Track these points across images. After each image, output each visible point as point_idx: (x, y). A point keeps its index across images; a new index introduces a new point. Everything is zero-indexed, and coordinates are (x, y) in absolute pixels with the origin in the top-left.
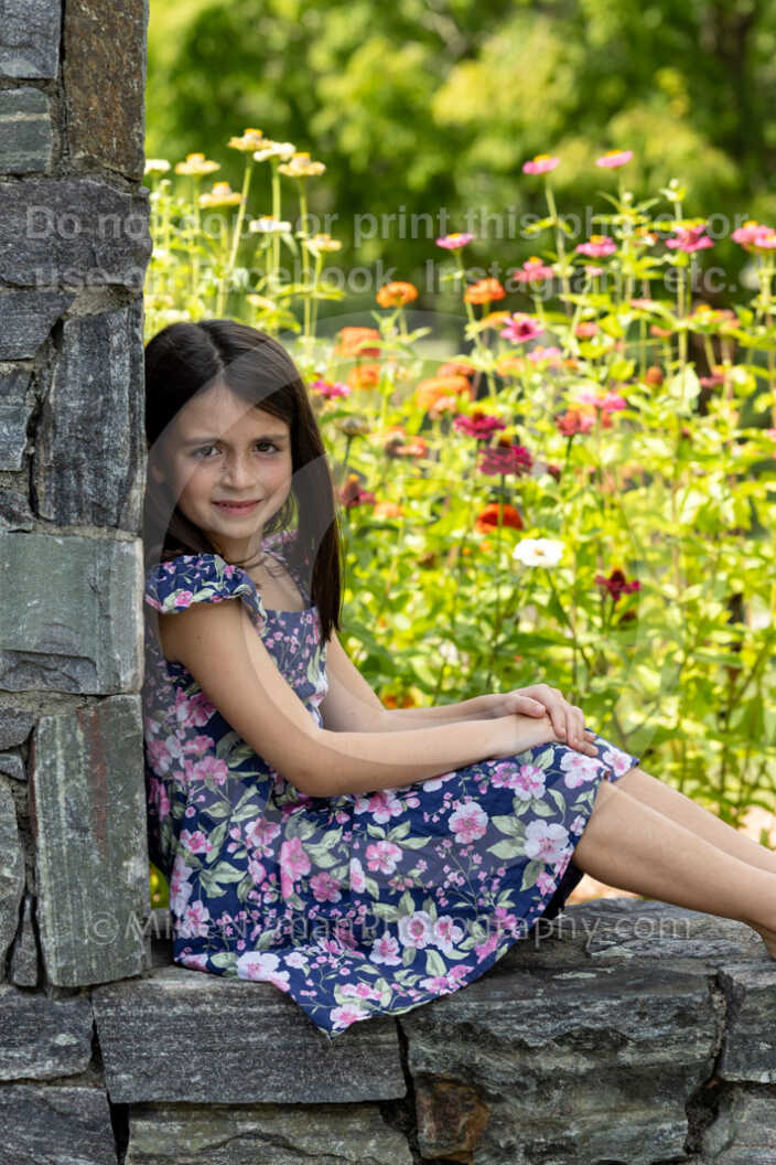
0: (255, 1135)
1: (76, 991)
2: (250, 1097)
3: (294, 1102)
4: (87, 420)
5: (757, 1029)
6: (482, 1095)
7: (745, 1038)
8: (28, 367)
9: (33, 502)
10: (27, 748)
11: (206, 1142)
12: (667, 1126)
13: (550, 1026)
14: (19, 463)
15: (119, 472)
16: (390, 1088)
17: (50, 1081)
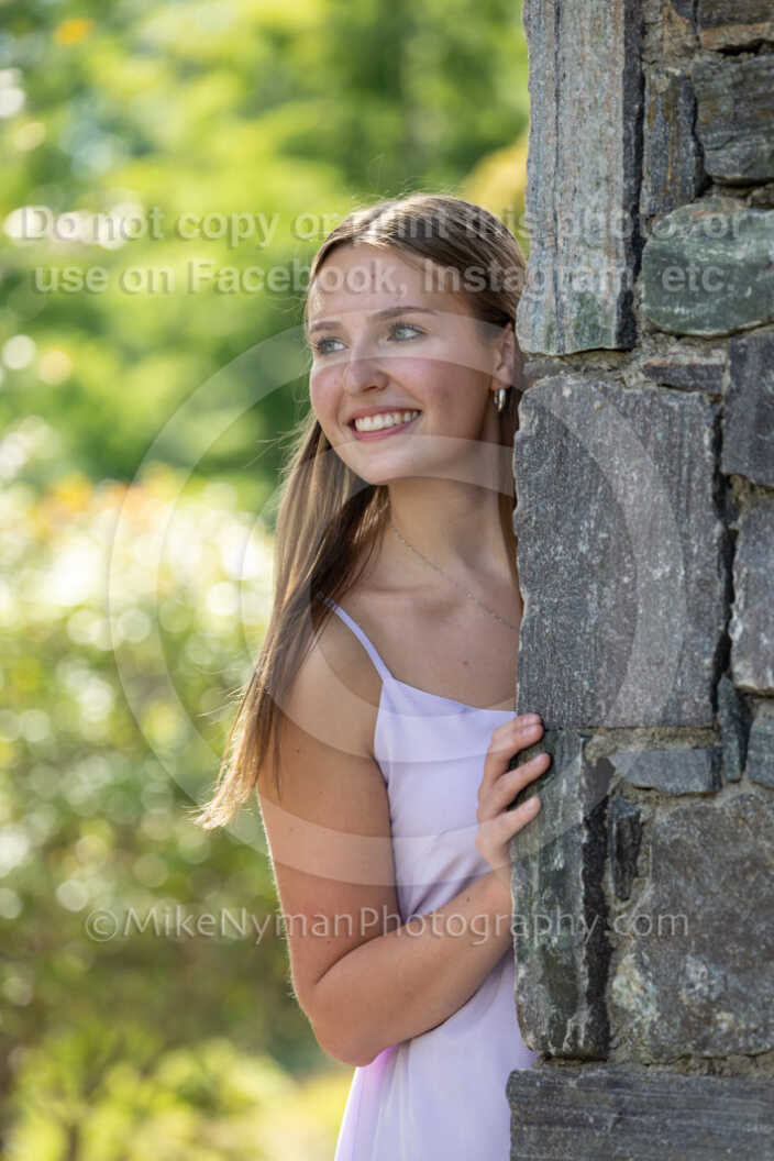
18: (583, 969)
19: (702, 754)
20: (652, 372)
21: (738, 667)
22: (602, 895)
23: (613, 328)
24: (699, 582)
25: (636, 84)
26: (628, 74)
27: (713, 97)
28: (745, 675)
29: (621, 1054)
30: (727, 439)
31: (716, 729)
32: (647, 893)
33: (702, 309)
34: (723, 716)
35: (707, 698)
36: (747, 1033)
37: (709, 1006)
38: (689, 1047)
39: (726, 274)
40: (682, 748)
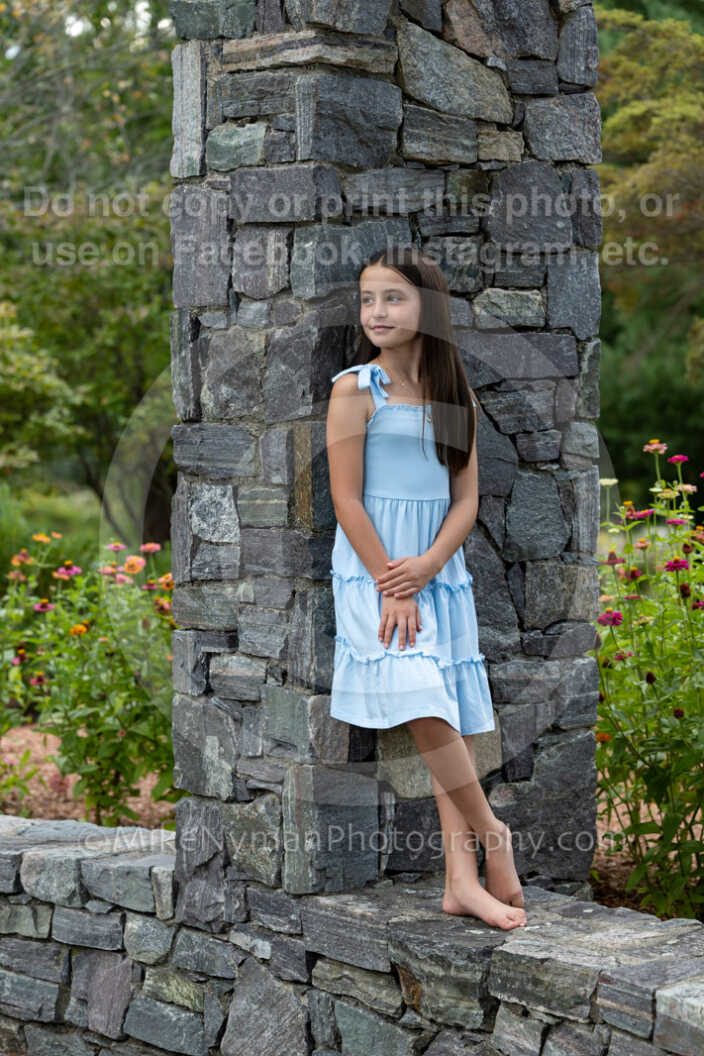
0: (346, 976)
1: (298, 897)
2: (340, 958)
4: (297, 639)
5: (496, 971)
6: (414, 977)
7: (494, 975)
8: (284, 612)
9: (284, 674)
10: (281, 783)
11: (334, 976)
12: (475, 1012)
13: (428, 950)
14: (278, 656)
15: (307, 663)
16: (383, 966)
17: (291, 935)
18: (192, 391)
19: (225, 316)
20: (209, 183)
21: (234, 285)
22: (198, 365)
23: (198, 168)
25: (204, 84)
26: (202, 80)
27: (226, 88)
28: (236, 288)
29: (205, 419)
31: (228, 306)
32: (211, 364)
33: (224, 162)
34: (231, 302)
35: (225, 297)
36: (238, 410)
37: (227, 401)
38: (222, 416)
39: (229, 150)
40: (219, 313)
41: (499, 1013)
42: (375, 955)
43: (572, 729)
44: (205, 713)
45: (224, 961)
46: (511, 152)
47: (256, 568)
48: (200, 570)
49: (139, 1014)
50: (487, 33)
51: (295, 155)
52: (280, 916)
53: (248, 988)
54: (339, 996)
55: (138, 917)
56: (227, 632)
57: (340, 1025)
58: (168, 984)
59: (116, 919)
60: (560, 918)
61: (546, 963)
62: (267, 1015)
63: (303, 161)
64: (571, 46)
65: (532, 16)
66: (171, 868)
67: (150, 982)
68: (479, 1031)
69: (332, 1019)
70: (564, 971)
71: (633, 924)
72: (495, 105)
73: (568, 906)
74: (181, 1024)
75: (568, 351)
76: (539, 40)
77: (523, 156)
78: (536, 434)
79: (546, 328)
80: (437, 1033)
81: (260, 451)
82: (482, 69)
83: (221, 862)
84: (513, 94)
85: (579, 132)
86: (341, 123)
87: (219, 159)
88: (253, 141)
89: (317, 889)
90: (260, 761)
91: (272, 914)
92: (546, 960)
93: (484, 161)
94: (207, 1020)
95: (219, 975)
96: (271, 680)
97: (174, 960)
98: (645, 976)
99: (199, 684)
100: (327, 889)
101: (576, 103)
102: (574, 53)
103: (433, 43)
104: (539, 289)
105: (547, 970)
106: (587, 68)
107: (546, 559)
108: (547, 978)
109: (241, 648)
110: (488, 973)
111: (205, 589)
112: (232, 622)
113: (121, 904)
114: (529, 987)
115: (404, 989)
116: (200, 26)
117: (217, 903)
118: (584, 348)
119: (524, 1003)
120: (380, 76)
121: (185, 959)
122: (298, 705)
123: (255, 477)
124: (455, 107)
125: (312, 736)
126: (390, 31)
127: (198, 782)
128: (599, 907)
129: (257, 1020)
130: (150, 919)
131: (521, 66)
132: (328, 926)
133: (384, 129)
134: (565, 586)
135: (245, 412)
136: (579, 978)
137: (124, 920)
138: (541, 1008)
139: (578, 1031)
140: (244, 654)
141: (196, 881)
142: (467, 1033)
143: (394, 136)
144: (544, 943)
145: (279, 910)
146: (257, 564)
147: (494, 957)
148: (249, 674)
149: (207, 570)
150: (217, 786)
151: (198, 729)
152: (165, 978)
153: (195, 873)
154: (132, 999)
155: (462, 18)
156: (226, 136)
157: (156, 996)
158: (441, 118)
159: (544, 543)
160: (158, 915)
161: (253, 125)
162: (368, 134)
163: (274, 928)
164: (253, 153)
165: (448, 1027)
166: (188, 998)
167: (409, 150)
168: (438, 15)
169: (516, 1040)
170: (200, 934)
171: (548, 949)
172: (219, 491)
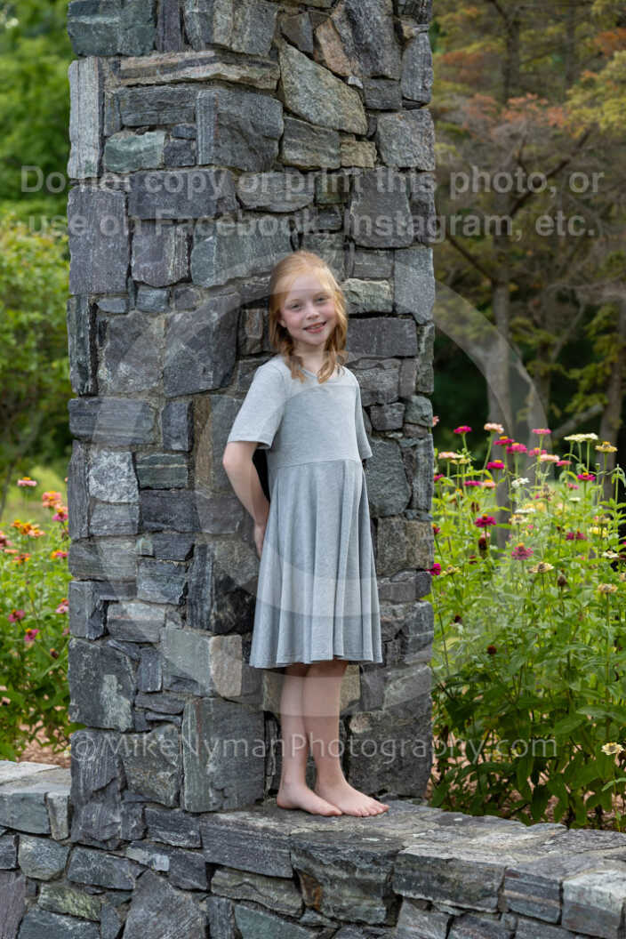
0: (248, 884)
1: (198, 814)
2: (242, 867)
3: (254, 871)
4: (197, 586)
5: (401, 872)
6: (317, 882)
7: (398, 875)
8: (183, 564)
9: (184, 618)
10: (181, 714)
11: (234, 883)
12: (378, 909)
13: (332, 856)
14: (177, 602)
15: (207, 608)
16: (285, 872)
17: (190, 849)
18: (90, 368)
19: (124, 302)
20: (108, 184)
21: (133, 275)
22: (96, 345)
23: (96, 170)
24: (123, 249)
25: (102, 96)
26: (100, 93)
27: (124, 100)
28: (135, 277)
29: (103, 394)
30: (130, 204)
31: (127, 293)
32: (108, 345)
33: (122, 165)
34: (129, 290)
35: (124, 285)
36: (137, 385)
37: (126, 378)
38: (121, 390)
39: (128, 154)
40: (118, 299)
41: (402, 909)
42: (278, 864)
43: (414, 664)
44: (102, 654)
45: (123, 874)
46: (367, 161)
47: (154, 525)
48: (98, 527)
49: (34, 925)
50: (348, 55)
51: (196, 160)
52: (178, 832)
53: (146, 899)
54: (238, 901)
55: (32, 839)
56: (125, 581)
57: (240, 927)
58: (64, 898)
59: (10, 841)
60: (438, 826)
61: (451, 863)
62: (165, 921)
63: (204, 166)
64: (412, 67)
65: (382, 41)
66: (67, 793)
67: (46, 896)
68: (381, 925)
69: (232, 921)
70: (469, 868)
71: (506, 828)
72: (354, 117)
73: (439, 816)
74: (78, 932)
75: (411, 333)
76: (388, 61)
77: (375, 163)
78: (386, 406)
79: (393, 314)
80: (337, 929)
81: (160, 420)
82: (344, 87)
83: (119, 786)
84: (368, 109)
85: (418, 142)
86: (235, 132)
87: (118, 163)
88: (153, 148)
89: (216, 807)
90: (159, 696)
91: (171, 831)
92: (451, 860)
93: (346, 168)
94: (104, 927)
95: (117, 887)
96: (170, 624)
97: (69, 876)
98: (547, 870)
99: (96, 628)
100: (225, 808)
101: (415, 117)
102: (413, 73)
103: (306, 64)
104: (387, 279)
105: (451, 869)
106: (424, 87)
107: (393, 516)
108: (452, 876)
109: (139, 596)
110: (392, 873)
111: (103, 544)
112: (131, 574)
113: (15, 827)
114: (435, 884)
115: (304, 892)
116: (99, 44)
117: (114, 823)
118: (422, 331)
119: (430, 898)
120: (266, 92)
121: (81, 874)
122: (199, 644)
123: (154, 444)
124: (323, 119)
125: (212, 672)
126: (274, 52)
127: (96, 716)
128: (466, 816)
129: (155, 925)
130: (44, 840)
131: (374, 84)
132: (229, 839)
133: (267, 138)
134: (407, 539)
135: (144, 387)
136: (486, 874)
137: (17, 842)
138: (448, 902)
139: (483, 920)
140: (142, 601)
141: (93, 804)
142: (369, 928)
143: (276, 144)
144: (442, 847)
145: (177, 826)
146: (156, 521)
147: (398, 861)
148: (148, 618)
149: (105, 527)
150: (115, 719)
151: (95, 669)
152: (61, 892)
153: (92, 797)
154: (26, 912)
155: (329, 41)
156: (124, 143)
157: (52, 909)
158: (312, 130)
159: (391, 501)
160: (54, 836)
161: (152, 133)
162: (257, 143)
163: (173, 843)
164: (154, 158)
165: (348, 923)
166: (85, 908)
167: (288, 157)
168: (311, 41)
169: (420, 931)
170: (96, 852)
171: (446, 851)
172: (118, 457)
